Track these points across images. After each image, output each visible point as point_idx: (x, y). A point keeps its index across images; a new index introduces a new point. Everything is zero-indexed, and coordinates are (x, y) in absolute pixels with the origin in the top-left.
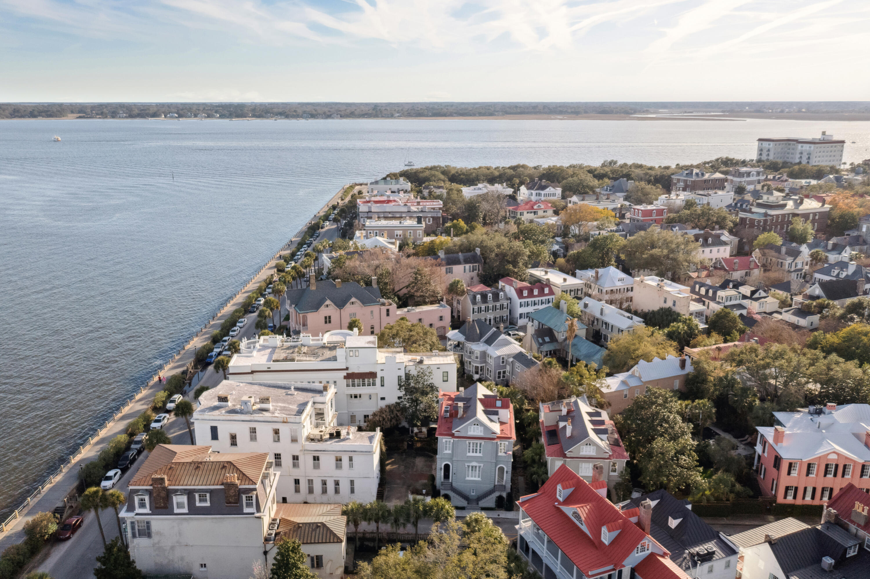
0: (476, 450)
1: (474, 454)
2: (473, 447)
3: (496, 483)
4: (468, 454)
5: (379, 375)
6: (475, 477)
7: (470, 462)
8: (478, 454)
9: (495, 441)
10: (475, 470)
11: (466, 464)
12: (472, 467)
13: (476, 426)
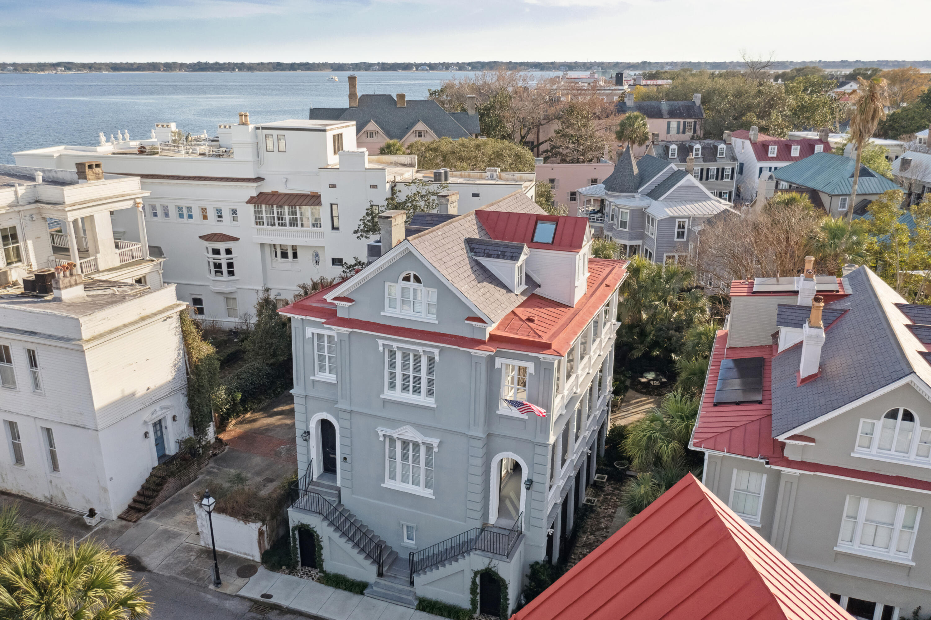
0: (417, 380)
1: (410, 397)
2: (405, 367)
3: (493, 519)
4: (388, 394)
5: (325, 200)
6: (416, 483)
7: (395, 423)
8: (423, 399)
9: (480, 353)
10: (416, 459)
11: (382, 431)
12: (405, 444)
13: (412, 284)
